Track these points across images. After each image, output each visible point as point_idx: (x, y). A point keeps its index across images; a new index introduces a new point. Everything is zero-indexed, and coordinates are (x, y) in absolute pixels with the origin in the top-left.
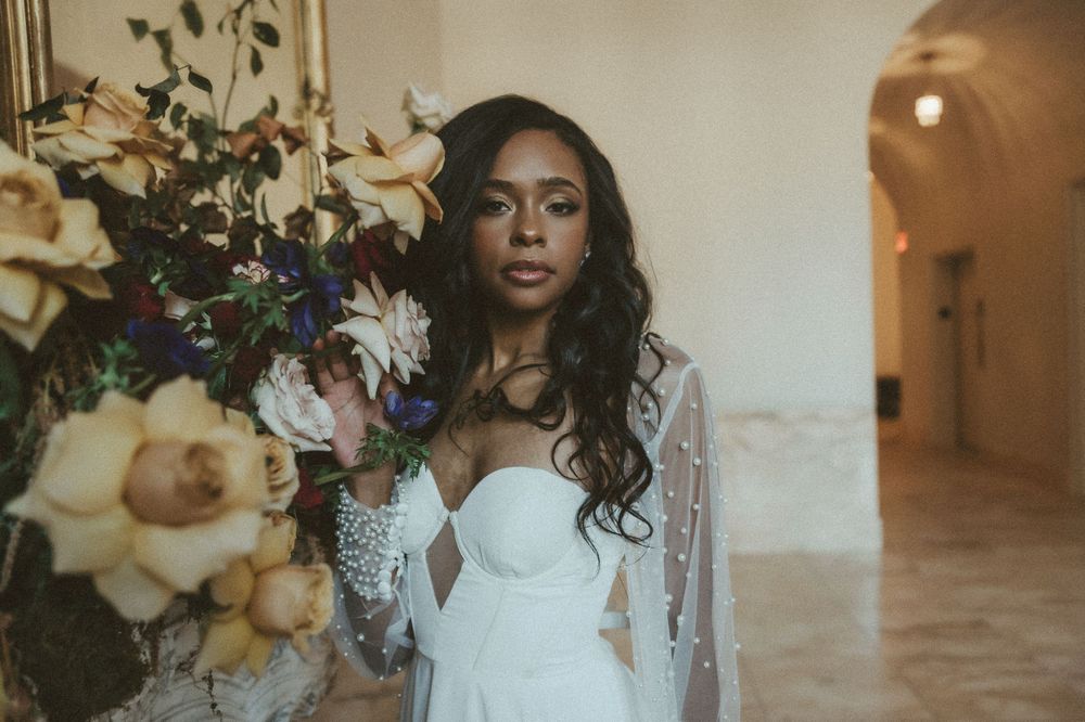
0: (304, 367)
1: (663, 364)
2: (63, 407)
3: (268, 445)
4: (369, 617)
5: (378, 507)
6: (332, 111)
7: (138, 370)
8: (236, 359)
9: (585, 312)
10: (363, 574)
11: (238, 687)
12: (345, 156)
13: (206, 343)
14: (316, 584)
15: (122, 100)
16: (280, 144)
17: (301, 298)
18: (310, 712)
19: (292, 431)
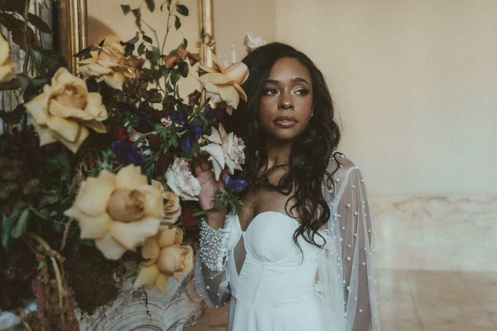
0: (188, 164)
1: (338, 166)
2: (86, 175)
3: (168, 196)
4: (212, 278)
5: (218, 230)
6: (214, 43)
7: (117, 162)
8: (158, 160)
9: (307, 141)
10: (210, 259)
11: (160, 308)
12: (205, 72)
13: (147, 152)
14: (185, 254)
15: (114, 49)
16: (187, 61)
17: (185, 134)
18: (193, 324)
19: (181, 192)
